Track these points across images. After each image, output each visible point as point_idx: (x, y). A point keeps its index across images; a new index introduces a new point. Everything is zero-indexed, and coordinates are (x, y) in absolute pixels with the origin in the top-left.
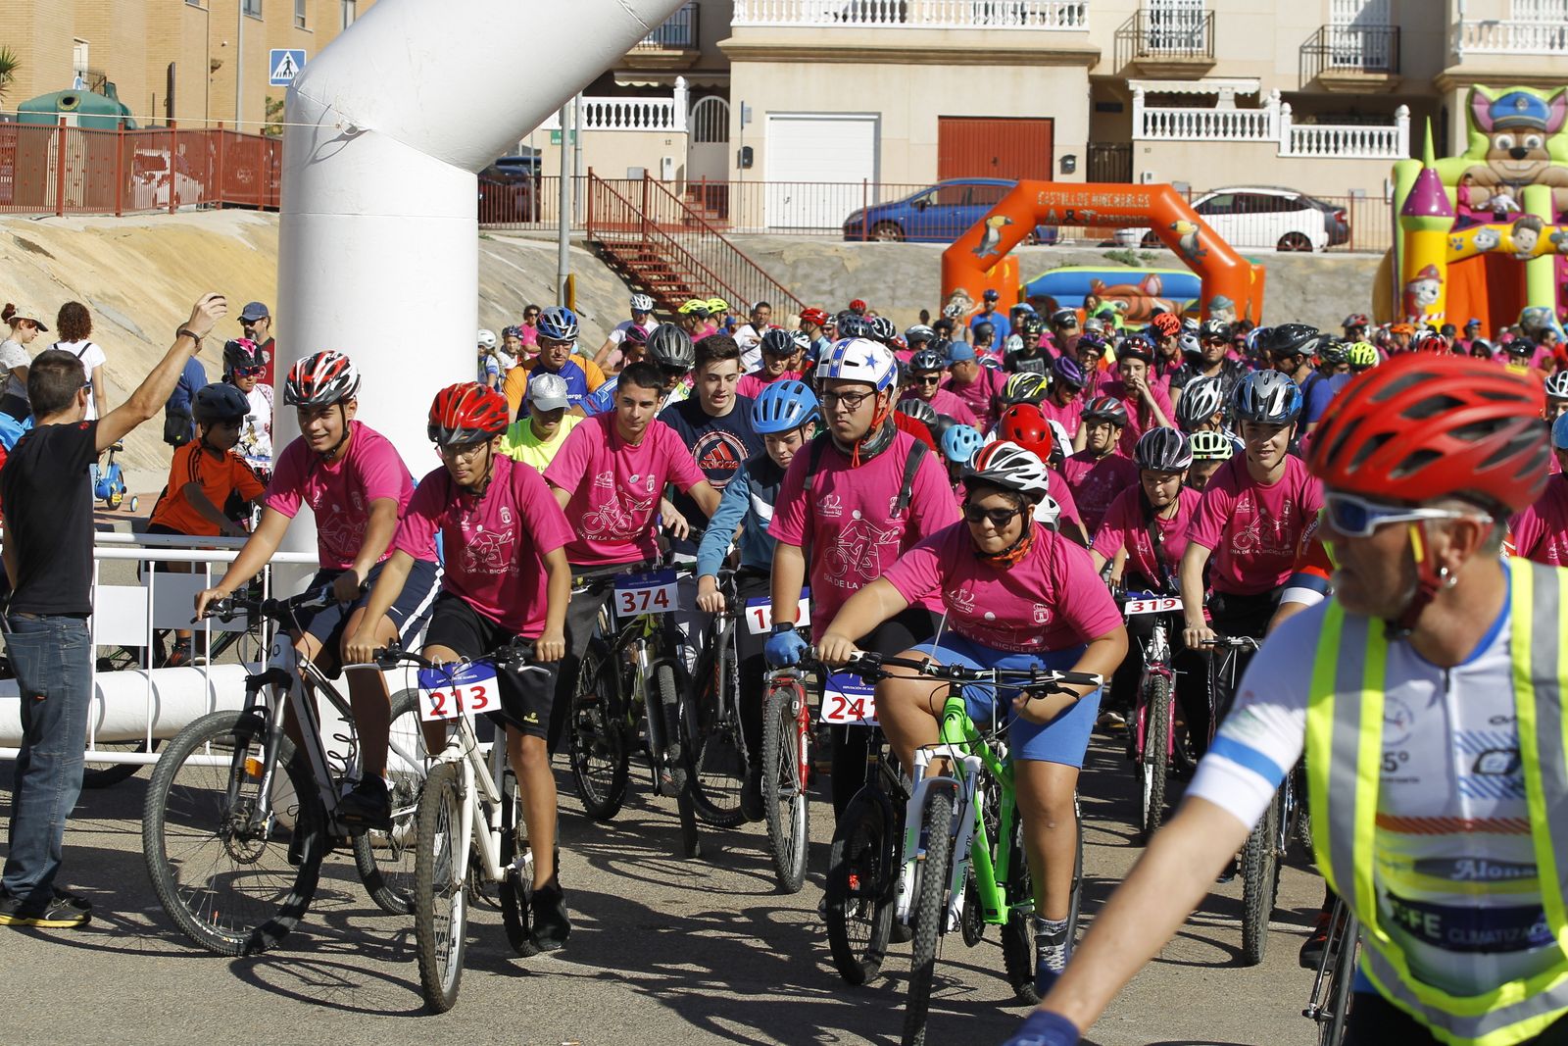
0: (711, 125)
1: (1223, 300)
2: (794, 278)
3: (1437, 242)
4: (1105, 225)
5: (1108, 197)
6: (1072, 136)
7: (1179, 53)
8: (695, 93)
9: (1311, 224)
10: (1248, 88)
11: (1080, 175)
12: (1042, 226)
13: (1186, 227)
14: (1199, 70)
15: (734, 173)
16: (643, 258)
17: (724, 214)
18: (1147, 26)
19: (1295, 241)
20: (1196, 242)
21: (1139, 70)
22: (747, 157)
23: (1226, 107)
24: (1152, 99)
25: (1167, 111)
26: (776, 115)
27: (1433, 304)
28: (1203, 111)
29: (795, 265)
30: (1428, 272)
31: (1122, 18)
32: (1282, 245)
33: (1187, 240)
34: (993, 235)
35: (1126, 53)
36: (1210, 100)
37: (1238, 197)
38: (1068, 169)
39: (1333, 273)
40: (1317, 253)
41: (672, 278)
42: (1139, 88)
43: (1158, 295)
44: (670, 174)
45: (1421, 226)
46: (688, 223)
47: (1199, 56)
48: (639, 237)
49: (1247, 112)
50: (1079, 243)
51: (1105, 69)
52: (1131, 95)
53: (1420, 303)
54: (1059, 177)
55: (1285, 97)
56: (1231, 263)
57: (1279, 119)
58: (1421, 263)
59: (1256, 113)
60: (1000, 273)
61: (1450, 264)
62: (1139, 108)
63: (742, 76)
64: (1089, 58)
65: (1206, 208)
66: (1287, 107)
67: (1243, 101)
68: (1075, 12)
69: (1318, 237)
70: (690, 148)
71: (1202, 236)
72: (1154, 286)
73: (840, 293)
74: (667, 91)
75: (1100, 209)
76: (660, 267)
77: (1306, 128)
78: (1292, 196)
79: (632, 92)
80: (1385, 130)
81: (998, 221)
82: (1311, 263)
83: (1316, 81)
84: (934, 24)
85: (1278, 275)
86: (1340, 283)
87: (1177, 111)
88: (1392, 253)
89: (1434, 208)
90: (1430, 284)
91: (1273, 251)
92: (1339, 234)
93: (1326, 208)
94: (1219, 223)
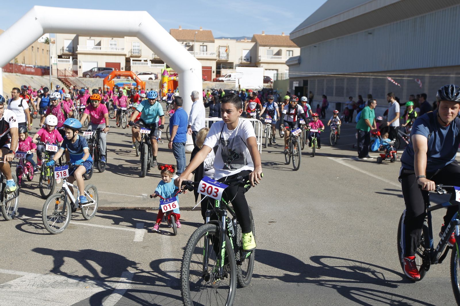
0: (75, 63)
1: (139, 86)
2: (85, 83)
3: (166, 78)
4: (126, 76)
5: (128, 73)
6: (123, 65)
7: (137, 54)
8: (73, 59)
9: (153, 76)
10: (146, 59)
11: (124, 70)
12: (119, 76)
13: (134, 77)
14: (139, 57)
15: (78, 69)
16: (65, 80)
17: (77, 74)
18: (133, 51)
19: (151, 79)
20: (136, 79)
21: (132, 57)
22: (80, 67)
23: (142, 62)
24: (133, 60)
25: (135, 62)
26: (84, 62)
27: (166, 85)
28: (140, 62)
29: (86, 81)
30: (165, 83)
31: (129, 50)
32: (149, 79)
33: (134, 78)
34: (110, 78)
35: (130, 55)
36: (141, 61)
37: (143, 73)
38: (122, 69)
39: (155, 83)
40: (153, 80)
41: (69, 83)
42: (132, 59)
43: (132, 85)
44: (70, 69)
45: (164, 77)
46: (73, 76)
47: (139, 55)
48: (64, 77)
49: (145, 62)
50: (124, 79)
51: (127, 56)
52: (130, 60)
53: (164, 86)
54: (121, 70)
55: (150, 60)
56: (140, 81)
57: (149, 63)
58: (164, 81)
59: (146, 62)
60: (111, 82)
61: (168, 82)
62: (131, 61)
63: (79, 56)
64: (125, 55)
65: (140, 74)
66: (150, 62)
67: (145, 61)
68: (123, 49)
69: (154, 78)
70: (73, 66)
71: (137, 78)
72: (131, 84)
73: (92, 85)
74: (69, 58)
75: (123, 74)
76: (67, 81)
77: (153, 64)
78: (150, 73)
79: (64, 58)
80: (163, 64)
81: (110, 76)
82: (152, 81)
83: (154, 58)
84: (104, 50)
85: (148, 83)
86: (156, 84)
87: (136, 62)
88: (161, 80)
89: (166, 74)
90: (165, 84)
91: (148, 80)
92: (156, 78)
93: (155, 74)
94: (139, 76)
